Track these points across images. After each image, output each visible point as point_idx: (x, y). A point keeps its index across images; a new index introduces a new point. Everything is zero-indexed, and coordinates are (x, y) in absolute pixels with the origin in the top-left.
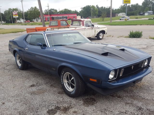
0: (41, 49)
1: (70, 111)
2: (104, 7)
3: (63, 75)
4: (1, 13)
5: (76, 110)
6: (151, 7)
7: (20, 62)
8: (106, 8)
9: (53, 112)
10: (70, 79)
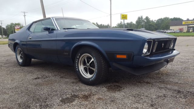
0: (49, 33)
1: (92, 98)
2: (103, 24)
3: (79, 59)
4: (3, 28)
5: (101, 97)
6: (143, 25)
7: (21, 57)
8: (105, 26)
9: (69, 101)
10: (89, 63)
